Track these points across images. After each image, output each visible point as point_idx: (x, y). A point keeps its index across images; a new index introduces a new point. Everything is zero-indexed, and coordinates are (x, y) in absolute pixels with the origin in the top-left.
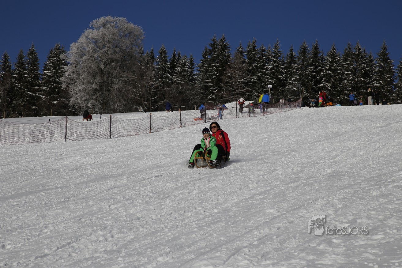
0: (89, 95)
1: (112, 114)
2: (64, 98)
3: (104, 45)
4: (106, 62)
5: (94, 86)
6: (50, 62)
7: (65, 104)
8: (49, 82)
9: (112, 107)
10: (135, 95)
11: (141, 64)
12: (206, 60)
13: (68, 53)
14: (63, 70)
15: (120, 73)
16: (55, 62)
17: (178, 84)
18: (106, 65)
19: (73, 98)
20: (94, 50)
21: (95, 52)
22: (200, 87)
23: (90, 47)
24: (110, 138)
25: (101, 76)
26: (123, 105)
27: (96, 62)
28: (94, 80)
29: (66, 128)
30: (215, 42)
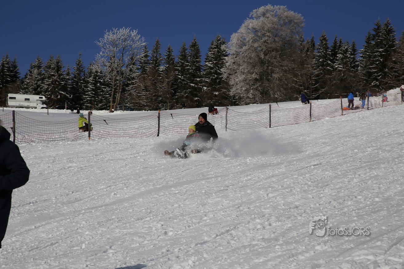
0: (249, 85)
1: (271, 104)
2: (225, 88)
3: (264, 35)
4: (265, 51)
5: (254, 76)
6: (211, 53)
7: (226, 95)
8: (210, 73)
9: (272, 96)
10: (295, 84)
11: (301, 52)
12: (369, 46)
13: (228, 44)
14: (224, 61)
15: (280, 62)
16: (216, 53)
17: (340, 71)
18: (266, 55)
19: (233, 88)
20: (254, 40)
21: (255, 42)
22: (363, 73)
23: (250, 37)
24: (270, 127)
25: (261, 65)
26: (283, 94)
27: (256, 52)
28: (254, 70)
29: (226, 118)
30: (379, 27)
